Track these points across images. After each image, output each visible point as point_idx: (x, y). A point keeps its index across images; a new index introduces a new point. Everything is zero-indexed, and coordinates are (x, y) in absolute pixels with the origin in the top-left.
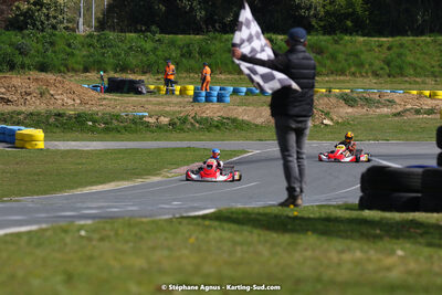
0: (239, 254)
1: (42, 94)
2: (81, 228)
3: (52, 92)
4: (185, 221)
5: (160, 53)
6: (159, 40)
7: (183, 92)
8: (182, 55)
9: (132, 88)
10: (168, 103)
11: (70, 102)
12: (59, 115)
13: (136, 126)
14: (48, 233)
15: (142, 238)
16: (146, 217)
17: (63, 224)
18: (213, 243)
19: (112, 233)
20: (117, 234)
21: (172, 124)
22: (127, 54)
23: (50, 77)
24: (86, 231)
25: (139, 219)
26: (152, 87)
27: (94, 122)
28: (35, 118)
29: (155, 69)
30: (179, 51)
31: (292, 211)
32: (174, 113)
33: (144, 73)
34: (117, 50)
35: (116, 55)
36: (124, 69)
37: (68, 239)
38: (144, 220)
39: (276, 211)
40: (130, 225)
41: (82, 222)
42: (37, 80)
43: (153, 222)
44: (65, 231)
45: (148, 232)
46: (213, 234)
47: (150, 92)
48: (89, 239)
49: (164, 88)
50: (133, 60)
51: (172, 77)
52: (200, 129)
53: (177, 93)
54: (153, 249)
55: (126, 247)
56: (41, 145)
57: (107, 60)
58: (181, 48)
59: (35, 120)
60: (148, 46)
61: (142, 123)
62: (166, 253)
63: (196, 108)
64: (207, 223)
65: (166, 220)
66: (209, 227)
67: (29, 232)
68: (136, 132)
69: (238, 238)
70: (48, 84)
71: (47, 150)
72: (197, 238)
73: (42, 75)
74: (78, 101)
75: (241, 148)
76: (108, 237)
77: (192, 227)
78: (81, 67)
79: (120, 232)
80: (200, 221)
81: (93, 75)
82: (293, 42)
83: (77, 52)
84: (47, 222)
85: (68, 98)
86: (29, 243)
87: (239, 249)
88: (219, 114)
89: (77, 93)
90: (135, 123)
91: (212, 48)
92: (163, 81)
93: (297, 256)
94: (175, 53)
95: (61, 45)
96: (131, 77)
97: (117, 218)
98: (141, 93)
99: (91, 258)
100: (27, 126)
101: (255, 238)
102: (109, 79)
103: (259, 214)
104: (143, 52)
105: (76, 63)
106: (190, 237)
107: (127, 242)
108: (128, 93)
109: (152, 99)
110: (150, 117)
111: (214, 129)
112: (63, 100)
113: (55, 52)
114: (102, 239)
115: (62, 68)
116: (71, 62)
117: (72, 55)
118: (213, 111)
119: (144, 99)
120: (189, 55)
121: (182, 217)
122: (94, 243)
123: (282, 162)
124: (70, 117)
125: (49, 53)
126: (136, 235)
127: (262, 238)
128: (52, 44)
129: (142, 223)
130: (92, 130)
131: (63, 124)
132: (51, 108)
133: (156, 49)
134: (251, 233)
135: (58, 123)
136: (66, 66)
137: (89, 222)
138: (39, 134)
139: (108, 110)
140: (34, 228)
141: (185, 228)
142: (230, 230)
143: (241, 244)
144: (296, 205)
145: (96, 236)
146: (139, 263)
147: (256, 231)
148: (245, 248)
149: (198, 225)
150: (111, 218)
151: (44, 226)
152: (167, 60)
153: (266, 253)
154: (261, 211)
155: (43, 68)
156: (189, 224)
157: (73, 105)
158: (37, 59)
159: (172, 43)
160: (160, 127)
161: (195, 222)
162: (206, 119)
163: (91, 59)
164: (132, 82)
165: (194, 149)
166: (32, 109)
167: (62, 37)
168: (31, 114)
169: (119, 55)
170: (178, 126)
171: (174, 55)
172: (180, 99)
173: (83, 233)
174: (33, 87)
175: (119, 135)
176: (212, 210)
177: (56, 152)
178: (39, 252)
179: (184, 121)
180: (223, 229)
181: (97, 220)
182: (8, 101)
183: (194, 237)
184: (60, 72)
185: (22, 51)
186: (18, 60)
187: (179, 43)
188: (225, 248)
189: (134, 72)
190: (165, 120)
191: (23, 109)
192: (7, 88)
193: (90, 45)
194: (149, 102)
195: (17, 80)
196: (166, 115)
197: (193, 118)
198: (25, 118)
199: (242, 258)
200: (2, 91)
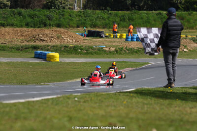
0: (146, 109)
1: (58, 37)
2: (75, 97)
3: (63, 37)
4: (122, 94)
5: (111, 19)
6: (110, 14)
7: (121, 37)
8: (121, 20)
9: (98, 35)
10: (114, 42)
12: (66, 47)
13: (100, 52)
14: (61, 99)
15: (102, 101)
16: (104, 92)
17: (67, 95)
18: (134, 103)
19: (89, 99)
20: (91, 100)
21: (116, 51)
22: (96, 20)
23: (62, 30)
24: (78, 98)
25: (101, 93)
26: (107, 34)
27: (81, 50)
29: (108, 26)
30: (119, 18)
31: (169, 90)
32: (117, 46)
33: (104, 28)
34: (92, 18)
35: (91, 20)
36: (95, 26)
37: (70, 102)
38: (103, 93)
39: (162, 89)
40: (97, 96)
41: (76, 94)
42: (56, 31)
43: (108, 94)
44: (68, 98)
45: (105, 99)
46: (134, 100)
47: (106, 37)
48: (79, 102)
49: (112, 35)
50: (98, 23)
51: (116, 30)
52: (129, 53)
53: (118, 37)
54: (108, 106)
55: (95, 105)
56: (58, 60)
57: (87, 22)
58: (120, 17)
59: (55, 49)
60: (106, 16)
61: (103, 50)
62: (113, 108)
63: (127, 44)
64: (132, 95)
65: (113, 94)
66: (132, 97)
67: (53, 98)
68: (100, 54)
69: (145, 102)
70: (61, 33)
71: (61, 62)
72: (127, 102)
73: (58, 29)
74: (74, 41)
75: (147, 62)
76: (88, 101)
77: (125, 97)
78: (76, 26)
79: (93, 98)
80: (128, 94)
81: (81, 29)
82: (170, 14)
83: (74, 19)
84: (60, 94)
85: (70, 39)
86: (52, 103)
87: (146, 106)
88: (137, 46)
89: (74, 37)
90: (99, 50)
91: (134, 17)
92: (112, 32)
93: (172, 110)
94: (118, 19)
95: (67, 15)
96: (98, 30)
97: (92, 92)
98: (102, 37)
99: (80, 110)
100: (52, 51)
101: (153, 101)
102: (88, 31)
103: (155, 91)
104: (103, 18)
105: (74, 23)
106: (124, 101)
107: (96, 103)
108: (96, 37)
110: (106, 47)
111: (135, 53)
112: (68, 40)
113: (64, 19)
114: (85, 102)
115: (67, 26)
116: (71, 23)
117: (72, 20)
118: (134, 45)
119: (104, 40)
120: (124, 20)
121: (120, 92)
122: (82, 103)
123: (165, 68)
124: (71, 48)
125: (61, 19)
126: (100, 100)
127: (156, 102)
128: (63, 15)
129: (103, 94)
130: (80, 53)
131: (68, 51)
132: (62, 43)
133: (109, 17)
134: (151, 99)
135: (66, 50)
136: (69, 25)
137: (79, 94)
138: (57, 55)
139: (88, 44)
140: (55, 96)
141: (122, 97)
142: (141, 98)
143: (147, 104)
144: (171, 87)
145: (82, 100)
146: (102, 112)
147: (153, 99)
148: (148, 106)
149: (128, 95)
150: (88, 92)
151: (59, 96)
152: (114, 22)
153: (158, 108)
154: (156, 89)
155: (59, 26)
156: (123, 95)
157: (72, 42)
158: (56, 22)
159: (116, 15)
160: (110, 52)
161: (126, 94)
162: (131, 49)
163: (80, 22)
164: (99, 32)
165: (125, 62)
166: (54, 44)
167: (67, 12)
168: (54, 46)
169: (93, 20)
170: (119, 52)
171: (117, 20)
172: (120, 40)
173: (76, 99)
174: (54, 34)
175: (92, 56)
176: (134, 89)
177: (64, 63)
178: (56, 107)
179: (121, 49)
180: (139, 98)
181: (82, 93)
182: (43, 40)
183: (126, 101)
184: (66, 27)
185: (50, 18)
186: (48, 22)
187: (119, 15)
188: (139, 106)
189: (99, 28)
190: (113, 49)
191: (50, 44)
192: (43, 35)
193: (80, 16)
194: (106, 41)
195: (47, 31)
196: (113, 46)
197: (126, 48)
198: (51, 48)
199: (147, 110)
200: (41, 36)
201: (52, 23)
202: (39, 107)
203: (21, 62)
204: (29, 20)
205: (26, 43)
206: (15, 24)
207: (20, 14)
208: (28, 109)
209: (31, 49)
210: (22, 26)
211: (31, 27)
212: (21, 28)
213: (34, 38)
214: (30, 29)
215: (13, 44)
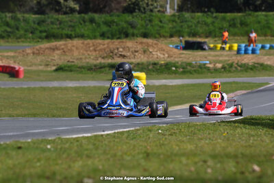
0: (251, 141)
1: (145, 52)
2: (159, 128)
3: (151, 50)
5: (216, 25)
6: (215, 17)
7: (231, 48)
8: (230, 26)
9: (199, 46)
10: (222, 55)
11: (162, 56)
12: (155, 64)
13: (201, 70)
14: (140, 132)
15: (195, 133)
17: (149, 126)
19: (177, 131)
20: (180, 132)
21: (224, 68)
22: (196, 26)
23: (150, 41)
24: (162, 130)
25: (195, 123)
26: (212, 46)
27: (176, 67)
28: (140, 66)
29: (213, 34)
30: (228, 24)
32: (225, 61)
33: (207, 37)
34: (190, 24)
35: (189, 27)
36: (194, 35)
37: (151, 136)
38: (198, 123)
40: (189, 127)
41: (161, 126)
42: (141, 43)
43: (204, 125)
44: (150, 131)
46: (239, 130)
47: (211, 49)
48: (163, 134)
49: (219, 46)
50: (200, 30)
52: (241, 71)
53: (227, 49)
56: (144, 82)
57: (184, 30)
58: (229, 21)
59: (141, 68)
60: (209, 20)
61: (205, 68)
63: (239, 58)
65: (212, 124)
66: (237, 127)
67: (129, 131)
68: (202, 73)
70: (148, 45)
72: (228, 133)
73: (145, 40)
74: (166, 55)
76: (175, 133)
78: (169, 35)
79: (183, 130)
80: (232, 123)
81: (175, 39)
83: (165, 25)
84: (139, 126)
85: (161, 54)
86: (127, 138)
87: (252, 138)
88: (252, 61)
89: (166, 50)
90: (201, 67)
91: (248, 21)
94: (226, 25)
95: (156, 22)
96: (199, 40)
97: (183, 122)
98: (205, 49)
99: (163, 145)
100: (136, 71)
101: (264, 132)
102: (185, 41)
104: (206, 24)
105: (166, 32)
107: (186, 136)
108: (197, 49)
109: (212, 53)
110: (210, 63)
111: (249, 71)
112: (157, 55)
113: (152, 26)
114: (171, 135)
115: (157, 36)
116: (162, 32)
117: (162, 27)
118: (248, 59)
119: (207, 53)
120: (234, 25)
121: (222, 122)
122: (167, 137)
124: (161, 65)
125: (149, 26)
126: (192, 132)
127: (267, 133)
128: (150, 21)
129: (197, 125)
130: (175, 73)
131: (157, 70)
132: (151, 60)
133: (213, 22)
134: (263, 130)
135: (154, 69)
136: (159, 34)
138: (143, 75)
139: (185, 60)
140: (131, 129)
143: (253, 136)
145: (167, 133)
149: (231, 126)
151: (138, 128)
155: (145, 36)
156: (225, 125)
157: (164, 58)
158: (141, 31)
159: (224, 19)
160: (216, 70)
161: (229, 124)
162: (245, 64)
163: (174, 30)
164: (200, 43)
165: (237, 83)
166: (139, 61)
167: (157, 16)
169: (191, 26)
170: (227, 69)
171: (225, 25)
172: (229, 53)
173: (160, 131)
174: (139, 47)
175: (191, 75)
177: (153, 87)
178: (132, 142)
179: (231, 66)
180: (246, 128)
181: (169, 124)
182: (124, 56)
183: (226, 133)
184: (155, 37)
185: (133, 26)
186: (131, 31)
187: (228, 18)
188: (244, 138)
189: (200, 37)
190: (219, 66)
191: (133, 61)
192: (124, 48)
193: (173, 21)
194: (210, 55)
195: (129, 43)
196: (220, 62)
197: (237, 64)
198: (134, 66)
199: (253, 143)
200: (121, 50)
201: (136, 32)
202: (110, 142)
203: (95, 87)
204: (104, 28)
205: (100, 61)
206: (86, 35)
207: (92, 21)
208: (94, 144)
209: (107, 69)
210: (95, 38)
211: (108, 38)
212: (94, 41)
213: (111, 54)
214: (107, 41)
215: (84, 63)
